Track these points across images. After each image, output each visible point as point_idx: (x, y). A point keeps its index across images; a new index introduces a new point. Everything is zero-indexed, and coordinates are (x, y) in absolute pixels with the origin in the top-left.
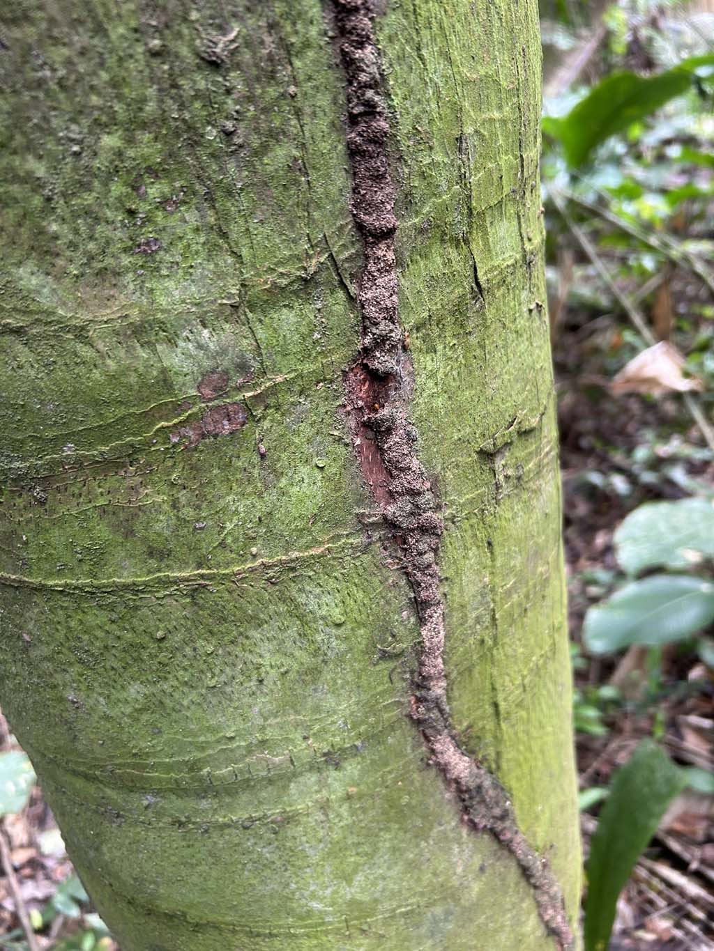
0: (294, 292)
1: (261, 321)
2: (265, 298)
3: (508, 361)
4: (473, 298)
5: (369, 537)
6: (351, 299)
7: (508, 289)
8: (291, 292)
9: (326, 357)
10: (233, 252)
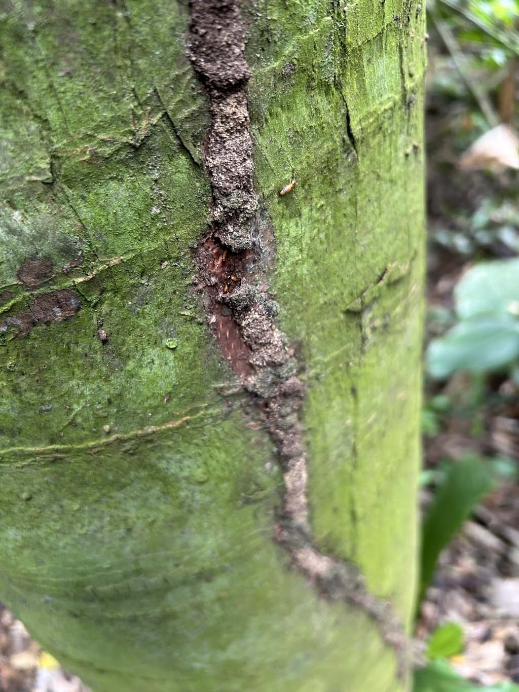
0: (121, 162)
1: (83, 198)
2: (86, 171)
3: (380, 214)
4: (345, 151)
5: (229, 406)
6: (196, 166)
7: (384, 136)
8: (118, 162)
9: (169, 233)
10: (36, 116)
